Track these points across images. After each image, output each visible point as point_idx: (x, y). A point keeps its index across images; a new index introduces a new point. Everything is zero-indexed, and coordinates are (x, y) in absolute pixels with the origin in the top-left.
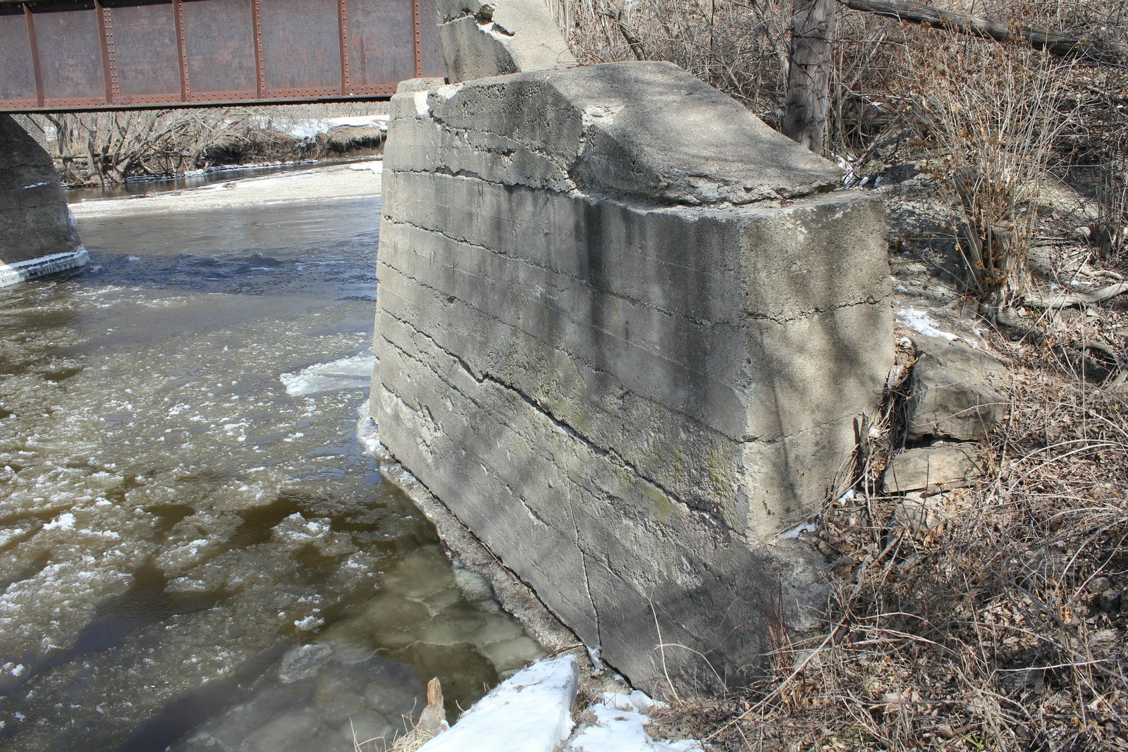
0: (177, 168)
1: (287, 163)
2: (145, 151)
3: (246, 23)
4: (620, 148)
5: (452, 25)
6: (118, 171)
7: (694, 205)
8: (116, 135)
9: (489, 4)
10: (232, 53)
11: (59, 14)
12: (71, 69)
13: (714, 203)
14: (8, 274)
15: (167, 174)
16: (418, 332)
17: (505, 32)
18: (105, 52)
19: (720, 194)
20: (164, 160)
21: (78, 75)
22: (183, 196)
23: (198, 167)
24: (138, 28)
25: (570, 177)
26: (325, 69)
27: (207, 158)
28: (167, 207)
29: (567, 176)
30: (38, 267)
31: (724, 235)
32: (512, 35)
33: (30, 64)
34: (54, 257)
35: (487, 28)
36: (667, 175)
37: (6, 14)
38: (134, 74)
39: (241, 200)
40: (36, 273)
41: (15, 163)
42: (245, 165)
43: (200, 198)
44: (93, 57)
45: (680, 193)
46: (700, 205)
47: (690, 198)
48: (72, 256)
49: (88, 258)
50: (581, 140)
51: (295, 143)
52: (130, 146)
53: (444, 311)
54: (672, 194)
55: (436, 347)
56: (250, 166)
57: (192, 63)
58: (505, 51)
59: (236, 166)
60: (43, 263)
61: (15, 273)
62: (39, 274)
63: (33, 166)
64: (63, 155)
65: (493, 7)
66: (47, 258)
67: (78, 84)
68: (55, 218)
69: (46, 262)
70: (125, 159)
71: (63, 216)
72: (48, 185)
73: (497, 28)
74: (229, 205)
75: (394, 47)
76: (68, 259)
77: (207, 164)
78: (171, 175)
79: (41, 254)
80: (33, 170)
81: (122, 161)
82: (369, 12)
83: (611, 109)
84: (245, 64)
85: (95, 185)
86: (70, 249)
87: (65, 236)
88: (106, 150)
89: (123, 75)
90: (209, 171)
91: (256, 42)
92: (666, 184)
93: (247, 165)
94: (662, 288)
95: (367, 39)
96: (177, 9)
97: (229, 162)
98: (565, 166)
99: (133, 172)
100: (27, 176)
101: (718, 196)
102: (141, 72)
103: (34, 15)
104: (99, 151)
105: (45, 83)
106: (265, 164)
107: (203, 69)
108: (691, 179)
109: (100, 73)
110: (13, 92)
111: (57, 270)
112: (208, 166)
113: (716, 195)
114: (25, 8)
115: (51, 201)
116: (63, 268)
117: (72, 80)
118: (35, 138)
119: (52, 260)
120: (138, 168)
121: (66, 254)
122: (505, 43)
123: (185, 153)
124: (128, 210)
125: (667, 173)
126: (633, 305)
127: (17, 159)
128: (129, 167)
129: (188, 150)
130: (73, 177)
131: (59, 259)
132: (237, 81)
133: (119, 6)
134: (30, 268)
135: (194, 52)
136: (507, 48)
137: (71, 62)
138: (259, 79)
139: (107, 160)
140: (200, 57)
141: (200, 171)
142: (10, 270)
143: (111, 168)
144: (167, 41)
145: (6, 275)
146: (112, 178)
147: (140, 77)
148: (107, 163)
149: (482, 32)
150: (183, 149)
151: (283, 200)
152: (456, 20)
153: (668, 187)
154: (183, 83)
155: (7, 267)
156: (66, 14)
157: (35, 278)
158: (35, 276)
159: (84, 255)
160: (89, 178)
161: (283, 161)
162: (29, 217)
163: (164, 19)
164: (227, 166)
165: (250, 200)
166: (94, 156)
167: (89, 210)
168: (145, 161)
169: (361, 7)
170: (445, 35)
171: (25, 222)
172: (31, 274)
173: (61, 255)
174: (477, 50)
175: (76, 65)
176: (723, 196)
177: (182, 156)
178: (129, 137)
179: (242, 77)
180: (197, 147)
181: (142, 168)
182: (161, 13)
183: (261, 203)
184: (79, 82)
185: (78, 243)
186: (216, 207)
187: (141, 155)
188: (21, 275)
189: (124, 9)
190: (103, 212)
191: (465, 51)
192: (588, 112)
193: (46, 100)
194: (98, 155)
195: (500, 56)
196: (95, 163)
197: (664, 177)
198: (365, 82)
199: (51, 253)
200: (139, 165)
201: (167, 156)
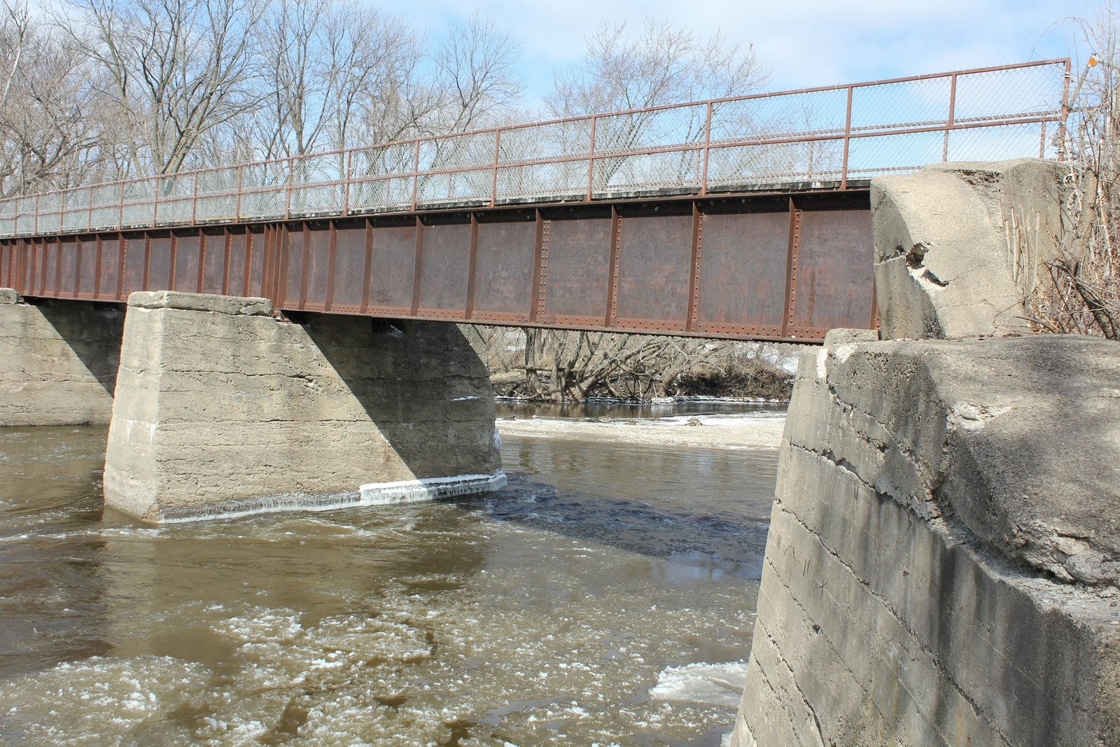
0: (645, 393)
1: (772, 401)
2: (612, 370)
3: (685, 245)
4: (979, 473)
5: (886, 266)
6: (580, 388)
7: (1062, 581)
8: (585, 351)
9: (923, 243)
10: (666, 277)
11: (503, 225)
12: (503, 282)
13: (1094, 585)
14: (417, 490)
15: (632, 398)
16: (783, 660)
17: (936, 281)
18: (538, 266)
19: (1104, 572)
20: (633, 382)
21: (507, 289)
22: (638, 426)
23: (668, 394)
24: (575, 243)
25: (935, 499)
26: (766, 303)
27: (680, 385)
28: (616, 437)
29: (929, 497)
30: (449, 486)
31: (1078, 649)
32: (944, 285)
33: (467, 274)
34: (468, 477)
35: (917, 273)
36: (1024, 529)
37: (456, 223)
38: (562, 291)
39: (699, 440)
40: (445, 493)
41: (450, 372)
42: (722, 398)
43: (655, 432)
44: (526, 271)
45: (1045, 559)
46: (1073, 583)
47: (1055, 568)
48: (487, 479)
49: (505, 483)
50: (945, 450)
51: (785, 379)
52: (597, 363)
53: (807, 639)
54: (1034, 559)
55: (795, 687)
56: (728, 400)
57: (623, 284)
58: (931, 306)
59: (712, 398)
60: (455, 483)
61: (424, 489)
62: (449, 495)
63: (467, 378)
64: (529, 366)
65: (928, 247)
66: (460, 478)
67: (506, 298)
68: (478, 436)
69: (459, 482)
70: (589, 377)
71: (487, 434)
72: (478, 399)
73: (929, 275)
74: (685, 443)
75: (851, 284)
76: (483, 482)
77: (678, 392)
78: (636, 399)
79: (455, 472)
80: (466, 382)
81: (587, 378)
82: (826, 241)
83: (990, 410)
84: (678, 291)
85: (554, 402)
86: (487, 471)
87: (484, 458)
88: (572, 365)
89: (551, 292)
90: (680, 400)
91: (693, 266)
92: (1022, 542)
93: (725, 398)
94: (1007, 703)
95: (820, 272)
96: (615, 225)
97: (704, 393)
98: (928, 482)
99: (596, 392)
100: (459, 388)
101: (1100, 576)
102: (570, 290)
103: (480, 225)
104: (565, 366)
105: (476, 294)
106: (746, 399)
107: (633, 292)
108: (1062, 540)
109: (529, 289)
110: (446, 301)
111: (468, 492)
112: (680, 394)
113: (1097, 573)
114: (472, 218)
115: (477, 417)
116: (475, 491)
117: (502, 293)
118: (476, 349)
119: (465, 481)
120: (603, 388)
121: (481, 477)
122: (932, 295)
123: (657, 377)
124: (575, 435)
125: (1024, 525)
126: (977, 714)
127: (452, 369)
128: (592, 386)
129: (660, 374)
130: (533, 390)
131: (473, 481)
132: (667, 309)
133: (560, 219)
134: (441, 487)
135: (627, 273)
136: (934, 302)
137: (504, 274)
138: (690, 309)
139: (571, 375)
140: (632, 279)
141: (670, 399)
142: (419, 485)
143: (573, 385)
144: (600, 259)
145: (414, 490)
146: (573, 396)
147: (568, 295)
148: (570, 378)
149: (912, 277)
150: (656, 372)
151: (749, 446)
152: (890, 260)
153: (1027, 545)
154: (609, 306)
155: (418, 482)
156: (508, 224)
157: (443, 497)
158: (444, 496)
159: (501, 480)
160: (549, 395)
161: (768, 397)
162: (451, 432)
163: (602, 234)
164: (701, 397)
165: (710, 440)
166: (559, 370)
167: (534, 429)
168: (612, 381)
169: (817, 234)
170: (879, 276)
171: (446, 436)
172: (440, 494)
173: (476, 477)
174: (907, 300)
175: (508, 278)
176: (1109, 576)
177: (652, 381)
178: (599, 354)
179: (674, 305)
180: (672, 371)
181: (608, 388)
182: (600, 228)
183: (722, 446)
184: (508, 295)
185: (499, 466)
186: (671, 444)
187: (608, 374)
188: (430, 492)
189: (564, 222)
190: (547, 433)
191: (897, 300)
192: (956, 411)
193: (474, 312)
194: (563, 370)
195: (927, 312)
196: (559, 378)
197: (1021, 530)
198: (811, 324)
199: (466, 473)
200: (604, 385)
201: (636, 378)
